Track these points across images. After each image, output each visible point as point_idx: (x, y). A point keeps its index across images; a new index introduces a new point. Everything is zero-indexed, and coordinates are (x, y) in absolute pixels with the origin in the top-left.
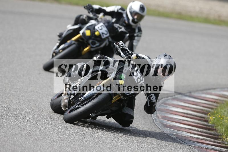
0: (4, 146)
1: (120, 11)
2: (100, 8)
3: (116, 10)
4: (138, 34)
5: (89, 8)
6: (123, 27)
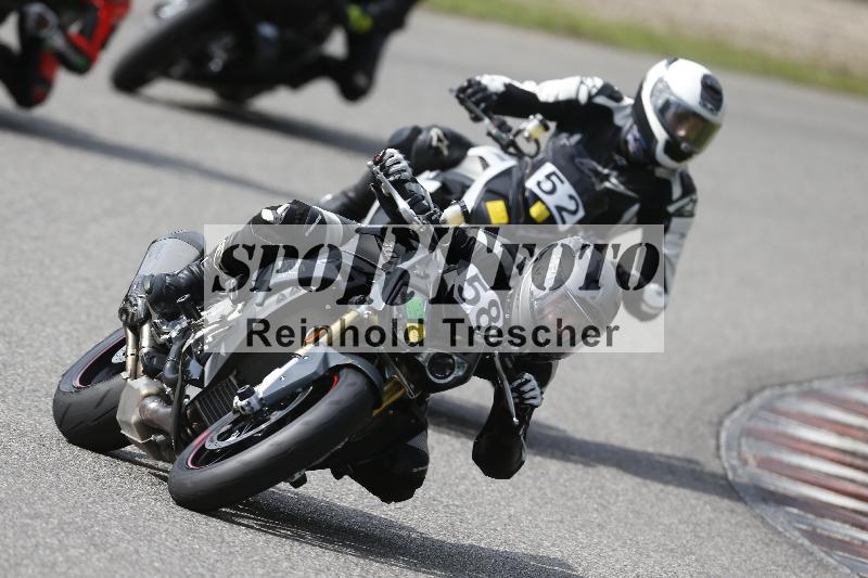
0: (153, 534)
1: (601, 100)
2: (509, 87)
3: (583, 98)
4: (682, 207)
5: (473, 99)
6: (615, 173)
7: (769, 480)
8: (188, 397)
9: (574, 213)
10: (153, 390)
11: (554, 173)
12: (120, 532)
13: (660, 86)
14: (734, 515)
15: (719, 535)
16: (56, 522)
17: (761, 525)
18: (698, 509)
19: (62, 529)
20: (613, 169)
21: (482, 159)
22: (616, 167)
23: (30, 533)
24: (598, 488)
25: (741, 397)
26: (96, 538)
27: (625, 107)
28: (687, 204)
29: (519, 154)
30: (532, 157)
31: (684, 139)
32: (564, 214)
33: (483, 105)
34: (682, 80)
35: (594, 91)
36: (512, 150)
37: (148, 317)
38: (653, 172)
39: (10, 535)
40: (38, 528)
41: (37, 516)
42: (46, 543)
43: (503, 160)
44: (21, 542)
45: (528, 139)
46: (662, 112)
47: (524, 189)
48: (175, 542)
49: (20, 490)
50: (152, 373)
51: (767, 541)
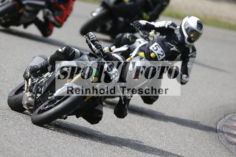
0: (63, 153)
1: (171, 27)
2: (147, 23)
3: (166, 26)
4: (192, 55)
5: (137, 26)
6: (175, 46)
7: (230, 139)
8: (37, 96)
9: (162, 55)
10: (30, 95)
11: (157, 45)
12: (54, 152)
13: (186, 23)
14: (221, 148)
15: (217, 154)
16: (37, 149)
17: (228, 151)
18: (211, 147)
19: (39, 151)
20: (174, 45)
21: (139, 42)
22: (175, 44)
23: (30, 152)
24: (184, 141)
25: (223, 116)
26: (48, 154)
27: (177, 29)
28: (194, 54)
29: (149, 40)
30: (152, 41)
31: (193, 37)
32: (160, 56)
33: (139, 28)
34: (192, 22)
35: (169, 25)
36: (147, 39)
37: (30, 77)
38: (185, 46)
39: (24, 153)
40: (32, 151)
41: (31, 148)
42: (34, 155)
43: (145, 42)
44: (27, 155)
45: (151, 36)
46: (187, 30)
47: (149, 49)
48: (69, 155)
49: (27, 140)
50: (31, 91)
51: (230, 155)
